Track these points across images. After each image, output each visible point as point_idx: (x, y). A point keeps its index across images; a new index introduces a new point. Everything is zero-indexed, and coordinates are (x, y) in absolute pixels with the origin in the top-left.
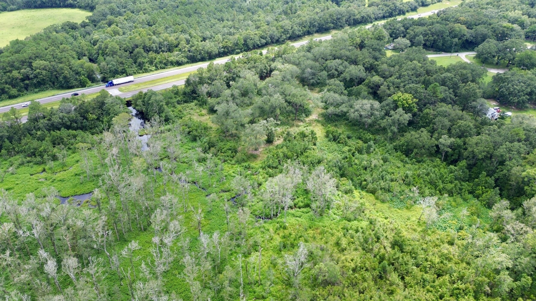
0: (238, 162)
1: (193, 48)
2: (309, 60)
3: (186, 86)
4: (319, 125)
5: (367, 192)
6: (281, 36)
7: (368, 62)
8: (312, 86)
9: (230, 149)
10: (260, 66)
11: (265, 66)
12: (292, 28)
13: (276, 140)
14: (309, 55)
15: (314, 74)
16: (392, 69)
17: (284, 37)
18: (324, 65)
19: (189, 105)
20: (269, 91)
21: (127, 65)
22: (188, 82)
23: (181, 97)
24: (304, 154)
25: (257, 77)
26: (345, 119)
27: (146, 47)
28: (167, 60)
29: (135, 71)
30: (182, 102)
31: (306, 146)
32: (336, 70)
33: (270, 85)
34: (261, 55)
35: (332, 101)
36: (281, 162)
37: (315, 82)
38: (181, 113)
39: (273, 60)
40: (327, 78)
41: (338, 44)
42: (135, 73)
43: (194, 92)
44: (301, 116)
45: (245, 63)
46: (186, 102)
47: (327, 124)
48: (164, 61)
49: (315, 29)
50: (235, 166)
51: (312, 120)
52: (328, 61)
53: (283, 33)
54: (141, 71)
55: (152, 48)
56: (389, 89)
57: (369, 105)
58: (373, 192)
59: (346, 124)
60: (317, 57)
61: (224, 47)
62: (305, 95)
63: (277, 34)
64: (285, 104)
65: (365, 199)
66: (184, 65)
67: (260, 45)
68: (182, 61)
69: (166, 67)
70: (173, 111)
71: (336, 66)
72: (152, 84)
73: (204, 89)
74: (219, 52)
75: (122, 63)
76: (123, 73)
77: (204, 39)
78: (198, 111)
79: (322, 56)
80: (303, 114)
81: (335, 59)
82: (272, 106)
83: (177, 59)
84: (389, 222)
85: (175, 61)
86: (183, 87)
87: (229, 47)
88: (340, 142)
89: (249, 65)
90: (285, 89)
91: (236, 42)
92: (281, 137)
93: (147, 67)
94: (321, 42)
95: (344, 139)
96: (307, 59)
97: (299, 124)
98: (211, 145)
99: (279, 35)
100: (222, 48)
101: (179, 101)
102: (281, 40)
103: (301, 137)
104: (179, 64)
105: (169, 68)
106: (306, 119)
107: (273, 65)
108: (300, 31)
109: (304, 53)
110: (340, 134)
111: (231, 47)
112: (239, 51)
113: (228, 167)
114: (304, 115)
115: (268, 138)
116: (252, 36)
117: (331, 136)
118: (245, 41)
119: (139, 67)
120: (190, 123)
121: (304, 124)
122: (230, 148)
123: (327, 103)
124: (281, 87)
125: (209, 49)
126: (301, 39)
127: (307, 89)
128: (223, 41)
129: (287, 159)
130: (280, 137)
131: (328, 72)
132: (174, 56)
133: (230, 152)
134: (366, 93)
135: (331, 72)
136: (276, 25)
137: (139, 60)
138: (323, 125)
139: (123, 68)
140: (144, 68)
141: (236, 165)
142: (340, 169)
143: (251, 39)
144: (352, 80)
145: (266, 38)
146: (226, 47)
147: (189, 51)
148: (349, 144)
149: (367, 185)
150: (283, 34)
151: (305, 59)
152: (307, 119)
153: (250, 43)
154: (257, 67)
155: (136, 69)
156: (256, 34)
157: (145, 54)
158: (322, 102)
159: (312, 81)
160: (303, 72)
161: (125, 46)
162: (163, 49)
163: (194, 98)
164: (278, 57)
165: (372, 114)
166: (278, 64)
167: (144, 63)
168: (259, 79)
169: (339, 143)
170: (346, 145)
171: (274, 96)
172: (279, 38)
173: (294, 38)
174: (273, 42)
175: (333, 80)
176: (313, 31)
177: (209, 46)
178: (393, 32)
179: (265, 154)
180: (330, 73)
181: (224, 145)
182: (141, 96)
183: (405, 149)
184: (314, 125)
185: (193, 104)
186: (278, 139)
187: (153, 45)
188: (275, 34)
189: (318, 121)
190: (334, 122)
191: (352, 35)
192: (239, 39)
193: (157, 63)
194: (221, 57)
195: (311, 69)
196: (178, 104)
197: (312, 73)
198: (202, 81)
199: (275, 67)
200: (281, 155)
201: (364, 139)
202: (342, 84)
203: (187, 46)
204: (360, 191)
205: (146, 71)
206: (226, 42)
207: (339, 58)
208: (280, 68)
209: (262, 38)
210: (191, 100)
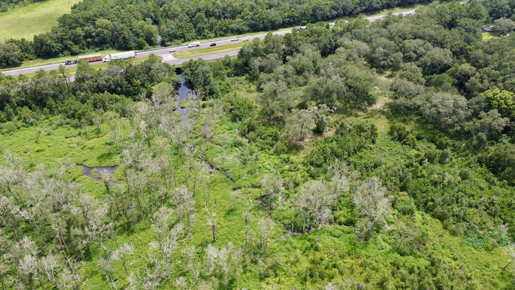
0: (277, 153)
1: (257, 16)
2: (383, 38)
3: (239, 58)
4: (383, 117)
5: (433, 216)
6: (355, 8)
7: (457, 46)
8: (381, 69)
9: (270, 136)
10: (324, 40)
11: (330, 41)
13: (327, 130)
14: (384, 31)
15: (386, 55)
16: (489, 57)
17: (359, 9)
18: (401, 45)
19: (239, 78)
20: (329, 70)
21: (186, 29)
22: (241, 52)
23: (233, 69)
24: (358, 153)
25: (318, 54)
26: (417, 114)
27: (209, 12)
28: (228, 27)
29: (194, 37)
30: (233, 75)
31: (362, 144)
32: (415, 52)
33: (330, 63)
34: (328, 28)
35: (403, 89)
36: (327, 160)
37: (386, 64)
38: (229, 87)
39: (341, 34)
40: (402, 61)
41: (421, 21)
42: (194, 39)
43: (246, 64)
44: (363, 103)
45: (308, 35)
46: (236, 75)
47: (393, 117)
48: (224, 28)
49: (396, 3)
50: (272, 157)
51: (375, 111)
52: (406, 41)
53: (358, 4)
54: (199, 37)
55: (215, 13)
56: (482, 82)
57: (453, 101)
58: (442, 218)
59: (417, 120)
60: (394, 34)
61: (289, 17)
62: (370, 80)
63: (351, 6)
64: (345, 88)
65: (429, 226)
66: (245, 33)
67: (330, 17)
68: (243, 30)
69: (226, 35)
70: (220, 84)
71: (415, 47)
73: (256, 62)
74: (283, 22)
75: (181, 27)
76: (182, 38)
77: (271, 7)
78: (247, 86)
79: (400, 34)
80: (365, 102)
81: (415, 38)
82: (327, 90)
83: (238, 26)
84: (458, 265)
85: (235, 28)
86: (236, 58)
87: (296, 17)
88: (407, 143)
89: (312, 39)
90: (348, 70)
91: (303, 11)
92: (334, 127)
93: (206, 33)
94: (401, 18)
95: (412, 139)
96: (381, 36)
97: (359, 113)
98: (251, 128)
99: (353, 7)
100: (287, 17)
101: (229, 73)
102: (355, 12)
103: (357, 131)
104: (240, 32)
105: (229, 36)
106: (368, 108)
107: (340, 40)
108: (378, 3)
109: (378, 28)
110: (408, 132)
111: (298, 17)
112: (306, 21)
113: (265, 156)
114: (366, 103)
115: (318, 127)
116: (322, 6)
117: (396, 133)
118: (314, 11)
119: (198, 33)
120: (234, 100)
121: (364, 114)
122: (271, 134)
123: (398, 92)
124: (343, 67)
125: (273, 17)
126: (379, 12)
127: (375, 73)
128: (290, 10)
129: (335, 158)
130: (332, 127)
131: (404, 53)
132: (236, 23)
133: (271, 138)
134: (450, 84)
135: (408, 54)
137: (199, 25)
138: (388, 118)
139: (182, 32)
140: (203, 34)
141: (274, 156)
142: (401, 180)
143: (321, 10)
144: (433, 66)
145: (338, 9)
146: (292, 16)
147: (252, 19)
148: (417, 147)
149: (434, 206)
150: (358, 6)
151: (378, 36)
152: (369, 109)
153: (319, 13)
154: (320, 41)
155: (195, 34)
156: (327, 4)
157: (206, 20)
158: (391, 90)
159: (382, 62)
160: (373, 51)
161: (188, 9)
162: (226, 15)
163: (246, 72)
164: (348, 31)
165: (455, 113)
166: (346, 40)
167: (203, 28)
168: (320, 55)
169: (405, 144)
170: (413, 148)
171: (333, 77)
172: (353, 10)
173: (371, 11)
174: (345, 15)
175: (409, 64)
176: (394, 4)
177: (274, 14)
178: (495, 10)
179: (310, 146)
180: (406, 55)
181: (266, 129)
182: (192, 64)
183: (493, 164)
184: (376, 116)
185: (244, 77)
186: (329, 130)
187: (217, 10)
188: (348, 5)
189: (383, 113)
190: (402, 116)
191: (441, 12)
192: (307, 9)
193: (216, 30)
194: (285, 27)
195: (384, 48)
196: (228, 76)
197: (384, 53)
198: (256, 53)
199: (341, 43)
200: (329, 151)
201: (438, 143)
202: (420, 69)
203: (251, 13)
204: (424, 213)
205: (205, 37)
206: (293, 11)
207: (420, 38)
208: (347, 44)
209: (333, 9)
210: (242, 74)
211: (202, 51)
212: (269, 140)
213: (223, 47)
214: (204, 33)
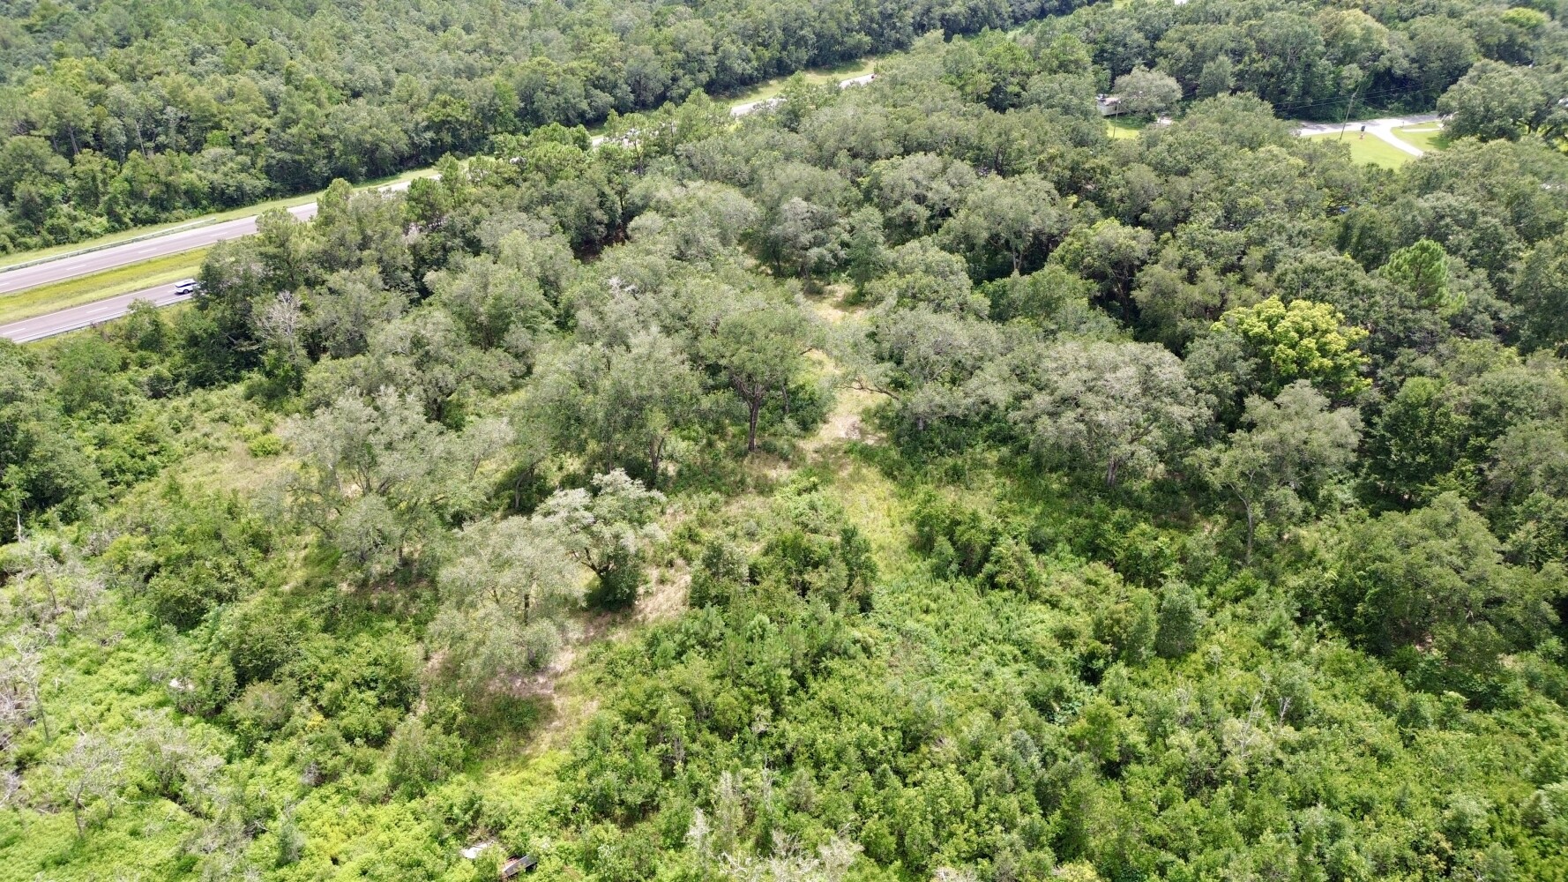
0: (409, 780)
1: (294, 130)
2: (796, 162)
3: (203, 306)
4: (871, 473)
6: (675, 80)
7: (1058, 160)
8: (815, 277)
9: (366, 684)
10: (580, 195)
11: (602, 195)
12: (716, 49)
13: (653, 586)
14: (798, 142)
15: (824, 223)
16: (1183, 185)
17: (687, 81)
18: (865, 181)
19: (214, 396)
20: (612, 309)
23: (178, 358)
24: (814, 685)
25: (558, 248)
26: (991, 436)
27: (77, 131)
28: (168, 185)
29: (5, 239)
30: (182, 384)
31: (823, 638)
32: (920, 199)
33: (614, 281)
34: (584, 148)
35: (925, 348)
37: (829, 257)
38: (154, 448)
39: (640, 166)
40: (881, 239)
41: (911, 93)
42: (4, 248)
43: (240, 329)
44: (779, 428)
45: (509, 181)
46: (201, 381)
47: (908, 469)
48: (152, 190)
49: (804, 55)
50: (385, 813)
51: (834, 450)
52: (882, 163)
53: (681, 65)
54: (36, 240)
55: (110, 135)
57: (1131, 371)
59: (1001, 462)
60: (831, 144)
61: (435, 126)
62: (788, 330)
63: (658, 72)
64: (694, 380)
66: (253, 202)
67: (590, 114)
68: (239, 188)
69: (163, 216)
70: (102, 443)
71: (918, 183)
72: (62, 297)
73: (281, 315)
74: (412, 144)
77: (356, 95)
78: (252, 428)
79: (852, 141)
80: (786, 419)
81: (907, 152)
82: (620, 398)
83: (217, 178)
85: (203, 186)
86: (188, 307)
87: (462, 124)
88: (1000, 579)
89: (525, 191)
90: (691, 297)
91: (486, 102)
92: (680, 562)
93: (66, 220)
94: (838, 92)
95: (1020, 560)
96: (788, 158)
97: (772, 473)
98: (255, 665)
99: (665, 74)
100: (427, 128)
101: (159, 379)
102: (675, 92)
103: (789, 571)
104: (228, 200)
105: (178, 219)
106: (801, 444)
107: (638, 188)
108: (749, 60)
109: (768, 132)
110: (994, 533)
111: (469, 125)
113: (339, 821)
114: (790, 424)
115: (605, 580)
116: (553, 79)
117: (942, 543)
118: (527, 97)
119: (25, 222)
121: (794, 474)
122: (367, 672)
123: (906, 364)
124: (668, 290)
125: (364, 130)
126: (755, 90)
127: (800, 297)
128: (432, 99)
129: (714, 738)
130: (671, 564)
131: (883, 209)
132: (206, 166)
133: (370, 696)
134: (1085, 301)
135: (900, 209)
136: (652, 37)
137: (24, 189)
138: (889, 474)
140: (48, 222)
141: (393, 808)
143: (553, 92)
144: (995, 244)
145: (615, 86)
146: (444, 122)
147: (276, 144)
148: (1045, 592)
150: (681, 72)
151: (776, 160)
152: (808, 445)
153: (544, 101)
154: (562, 197)
155: (10, 228)
156: (573, 72)
157: (58, 163)
158: (880, 358)
159: (814, 253)
160: (773, 212)
162: (162, 138)
163: (247, 362)
164: (663, 152)
165: (1152, 419)
166: (660, 185)
167: (48, 201)
168: (568, 254)
169: (994, 586)
170: (1033, 597)
171: (633, 341)
172: (667, 88)
173: (727, 87)
174: (642, 103)
175: (913, 244)
176: (798, 61)
177: (368, 120)
179: (585, 691)
180: (891, 213)
181: (339, 651)
184: (844, 474)
185: (240, 389)
186: (662, 581)
187: (113, 121)
188: (648, 70)
189: (867, 455)
190: (942, 454)
191: (957, 63)
192: (498, 93)
193: (114, 200)
195: (807, 199)
196: (156, 395)
197: (813, 217)
198: (286, 275)
199: (646, 197)
201: (1120, 555)
202: (957, 260)
203: (266, 123)
205: (60, 236)
206: (445, 104)
207: (924, 148)
208: (670, 199)
209: (596, 87)
210: (230, 373)
211: (42, 294)
212: (361, 712)
213: (145, 269)
214: (55, 221)
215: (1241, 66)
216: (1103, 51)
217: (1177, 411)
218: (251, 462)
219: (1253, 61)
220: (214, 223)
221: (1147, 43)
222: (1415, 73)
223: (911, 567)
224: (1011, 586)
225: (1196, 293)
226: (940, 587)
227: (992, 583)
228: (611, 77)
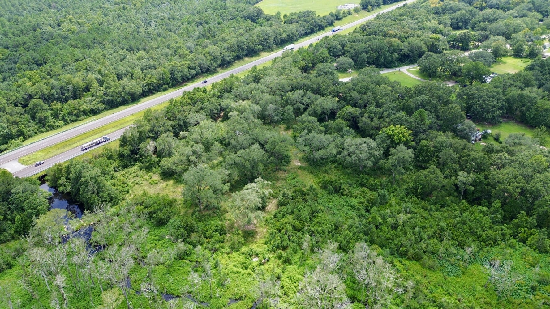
1: (110, 90)
2: (265, 94)
3: (121, 146)
4: (307, 173)
6: (211, 64)
8: (274, 123)
9: (216, 231)
10: (210, 106)
11: (215, 106)
12: (221, 54)
14: (261, 87)
16: (365, 97)
18: (285, 98)
19: (131, 170)
22: (124, 140)
25: (210, 121)
26: (331, 161)
27: (44, 95)
28: (78, 109)
29: (36, 131)
31: (313, 209)
32: (301, 103)
33: (238, 132)
39: (221, 97)
42: (36, 133)
43: (134, 152)
44: (281, 164)
46: (125, 167)
47: (315, 171)
48: (75, 112)
49: (245, 53)
50: (232, 256)
51: (296, 168)
52: (288, 93)
53: (212, 60)
54: (44, 130)
55: (52, 95)
57: (365, 145)
60: (274, 89)
61: (147, 84)
63: (207, 63)
64: (266, 155)
66: (102, 112)
67: (190, 77)
71: (299, 99)
73: (149, 146)
75: (16, 123)
76: (20, 136)
77: (120, 78)
78: (147, 177)
79: (279, 87)
81: (295, 90)
82: (251, 160)
83: (92, 106)
84: (456, 299)
85: (89, 109)
86: (118, 147)
87: (154, 83)
88: (344, 193)
89: (196, 107)
90: (257, 135)
91: (161, 76)
93: (52, 123)
95: (347, 189)
96: (262, 92)
97: (284, 175)
101: (115, 167)
102: (212, 68)
104: (94, 112)
105: (83, 119)
106: (288, 167)
109: (252, 84)
110: (341, 183)
111: (156, 83)
112: (166, 86)
114: (284, 163)
116: (179, 68)
117: (330, 187)
118: (172, 74)
119: (40, 125)
120: (145, 200)
121: (289, 175)
124: (251, 133)
125: (131, 89)
126: (232, 65)
128: (145, 77)
130: (270, 198)
131: (292, 106)
132: (86, 103)
133: (218, 233)
134: (348, 128)
135: (296, 106)
137: (39, 115)
138: (310, 173)
139: (18, 129)
140: (47, 124)
141: (234, 254)
142: (367, 235)
143: (179, 72)
144: (324, 113)
145: (195, 68)
146: (151, 83)
147: (105, 94)
148: (354, 195)
149: (407, 251)
150: (212, 62)
151: (259, 93)
153: (178, 76)
154: (206, 108)
155: (37, 127)
156: (183, 65)
157: (45, 106)
160: (264, 109)
161: (14, 98)
162: (67, 95)
163: (136, 160)
164: (225, 92)
166: (230, 102)
167: (46, 118)
168: (212, 122)
172: (209, 67)
173: (225, 65)
174: (202, 72)
175: (304, 115)
176: (243, 55)
177: (129, 85)
183: (420, 192)
184: (299, 174)
185: (136, 168)
186: (269, 202)
187: (53, 91)
188: (204, 63)
189: (303, 168)
190: (321, 167)
191: (295, 59)
192: (164, 73)
193: (64, 116)
194: (146, 96)
195: (272, 104)
197: (275, 109)
199: (228, 106)
201: (368, 185)
202: (315, 119)
203: (102, 88)
205: (51, 128)
207: (300, 89)
209: (190, 69)
210: (132, 163)
211: (59, 146)
213: (85, 136)
214: (49, 123)
215: (368, 55)
216: (330, 50)
217: (376, 153)
218: (152, 186)
219: (371, 54)
220: (95, 120)
221: (341, 48)
222: (411, 54)
223: (323, 193)
224: (346, 195)
225: (373, 124)
226: (331, 197)
227: (342, 194)
228: (194, 65)
